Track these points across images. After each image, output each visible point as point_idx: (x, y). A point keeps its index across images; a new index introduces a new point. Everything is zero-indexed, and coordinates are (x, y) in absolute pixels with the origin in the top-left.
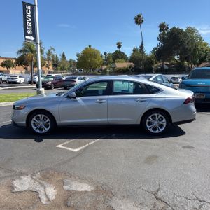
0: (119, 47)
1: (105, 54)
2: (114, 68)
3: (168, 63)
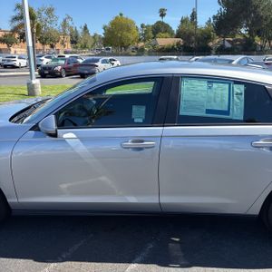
0: (162, 15)
1: (142, 26)
2: (154, 46)
3: (231, 39)
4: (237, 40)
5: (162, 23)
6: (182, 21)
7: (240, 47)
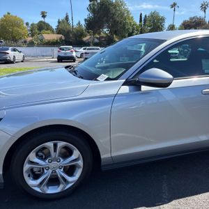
0: (44, 16)
1: (27, 24)
2: (41, 40)
3: (98, 36)
4: (102, 37)
5: (44, 23)
6: (59, 22)
7: (105, 42)
